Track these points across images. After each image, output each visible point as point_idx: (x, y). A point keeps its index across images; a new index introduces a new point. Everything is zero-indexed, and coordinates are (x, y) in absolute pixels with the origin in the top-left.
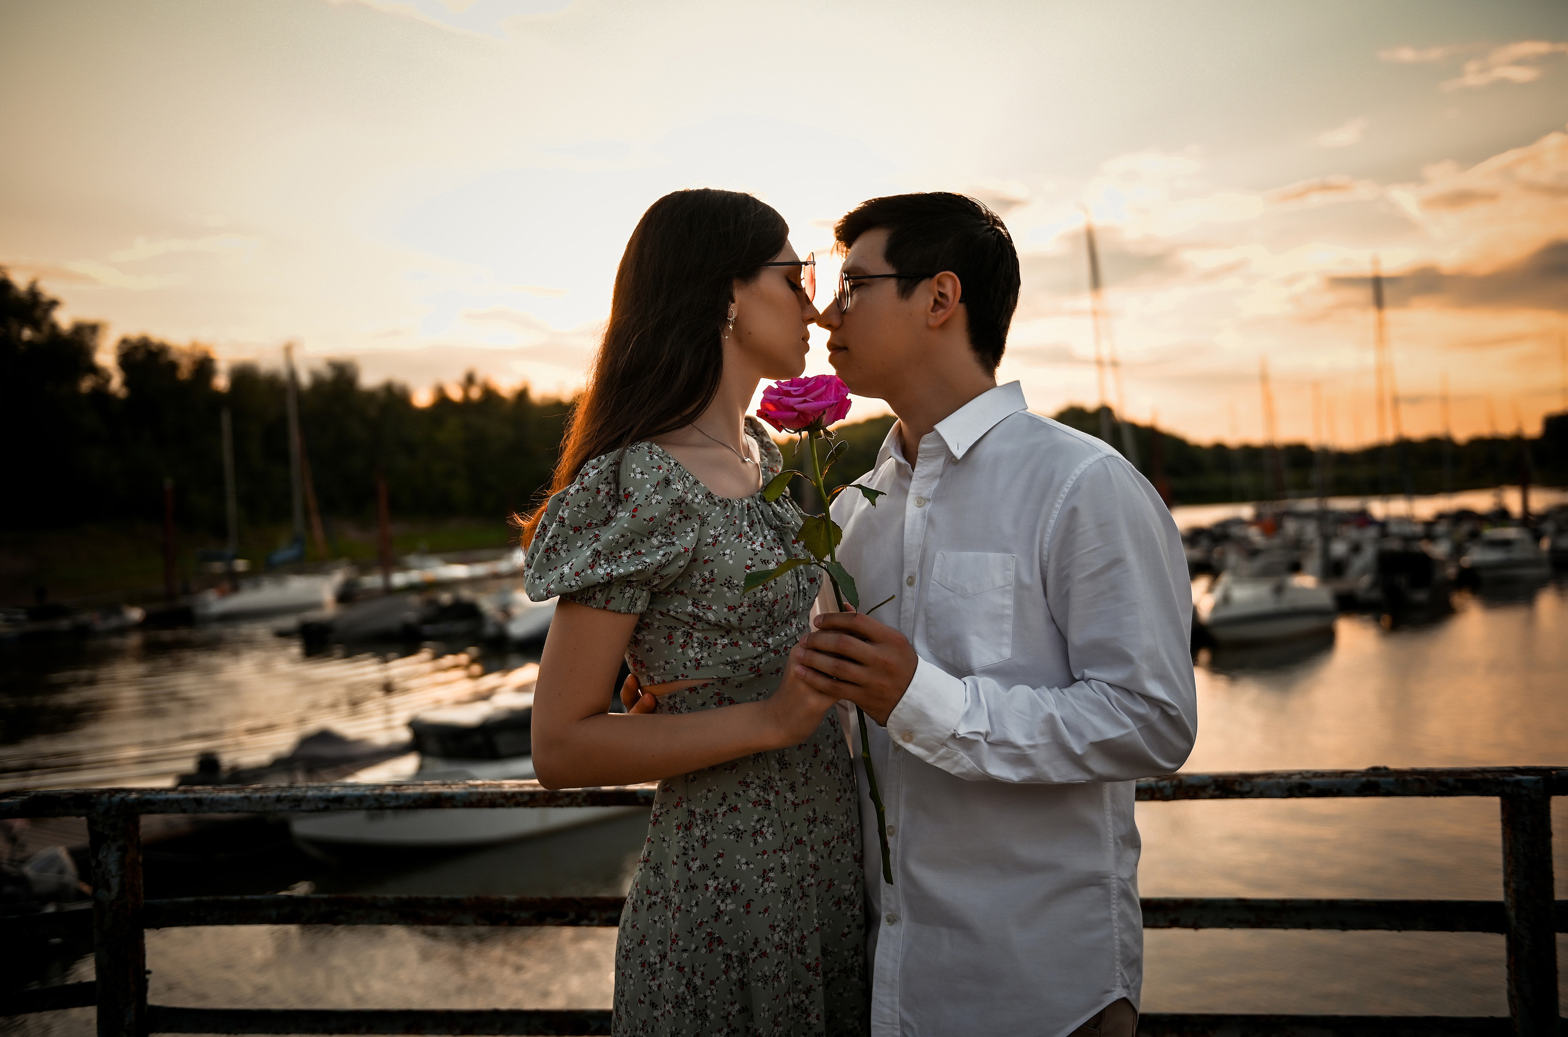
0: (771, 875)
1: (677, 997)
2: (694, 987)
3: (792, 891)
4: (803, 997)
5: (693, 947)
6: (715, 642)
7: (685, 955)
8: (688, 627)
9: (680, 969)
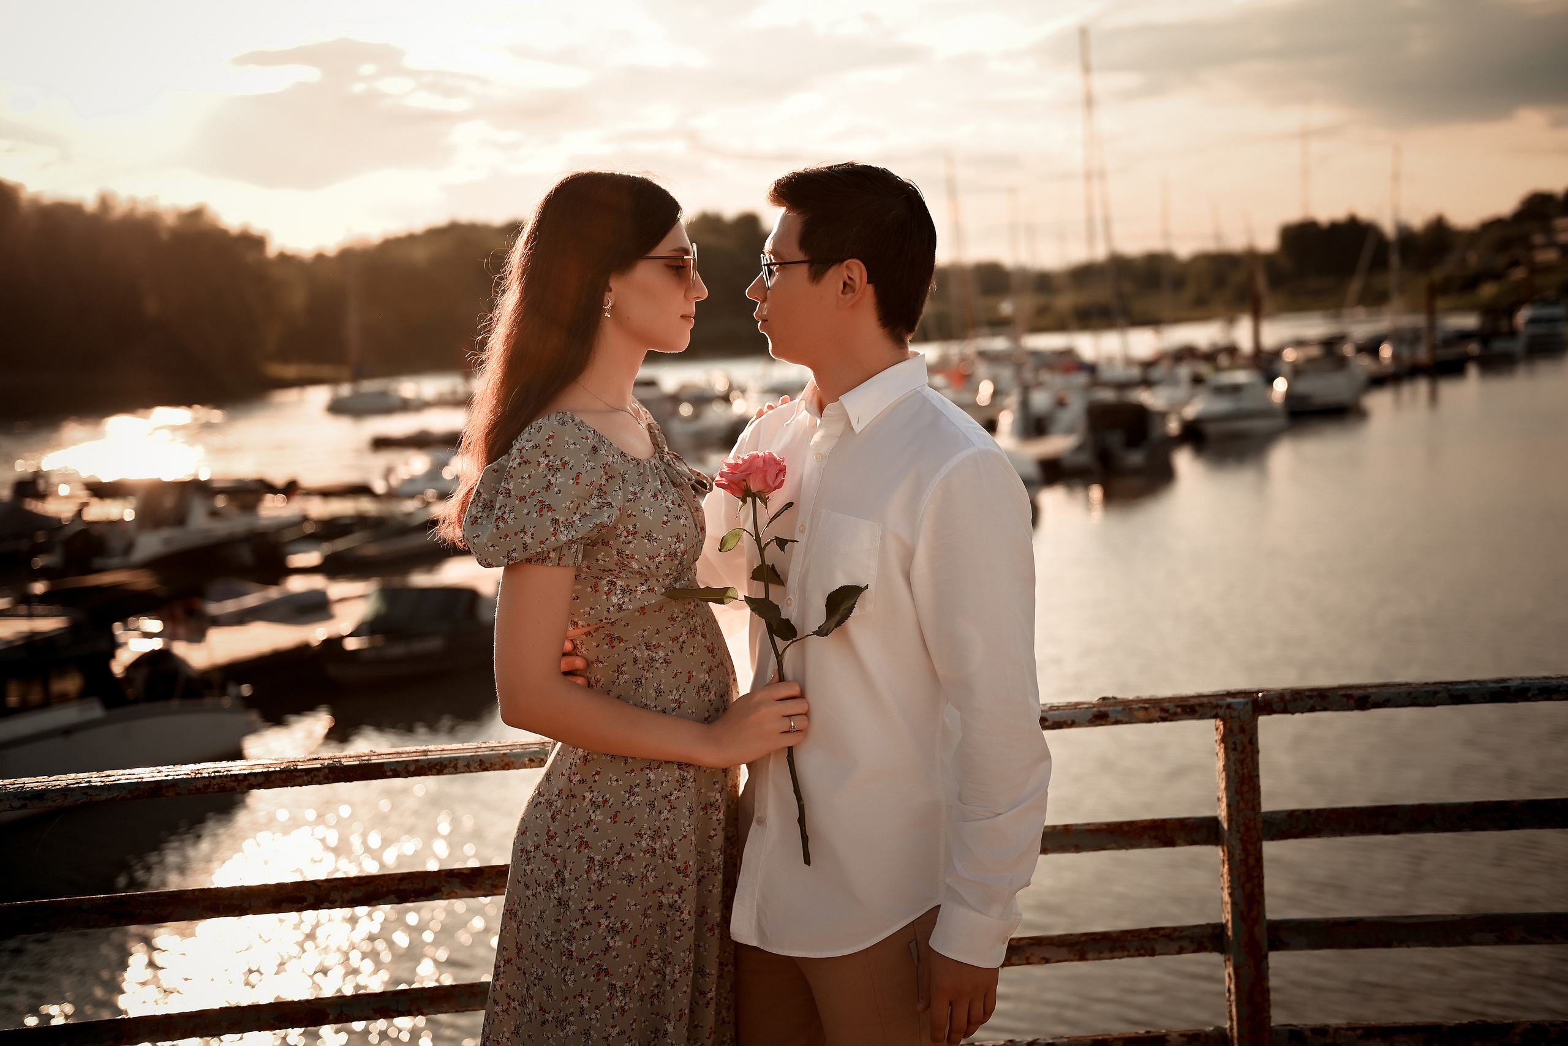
0: (637, 790)
1: (547, 882)
2: (563, 879)
5: (567, 845)
6: (636, 589)
7: (559, 850)
8: (613, 577)
9: (554, 860)
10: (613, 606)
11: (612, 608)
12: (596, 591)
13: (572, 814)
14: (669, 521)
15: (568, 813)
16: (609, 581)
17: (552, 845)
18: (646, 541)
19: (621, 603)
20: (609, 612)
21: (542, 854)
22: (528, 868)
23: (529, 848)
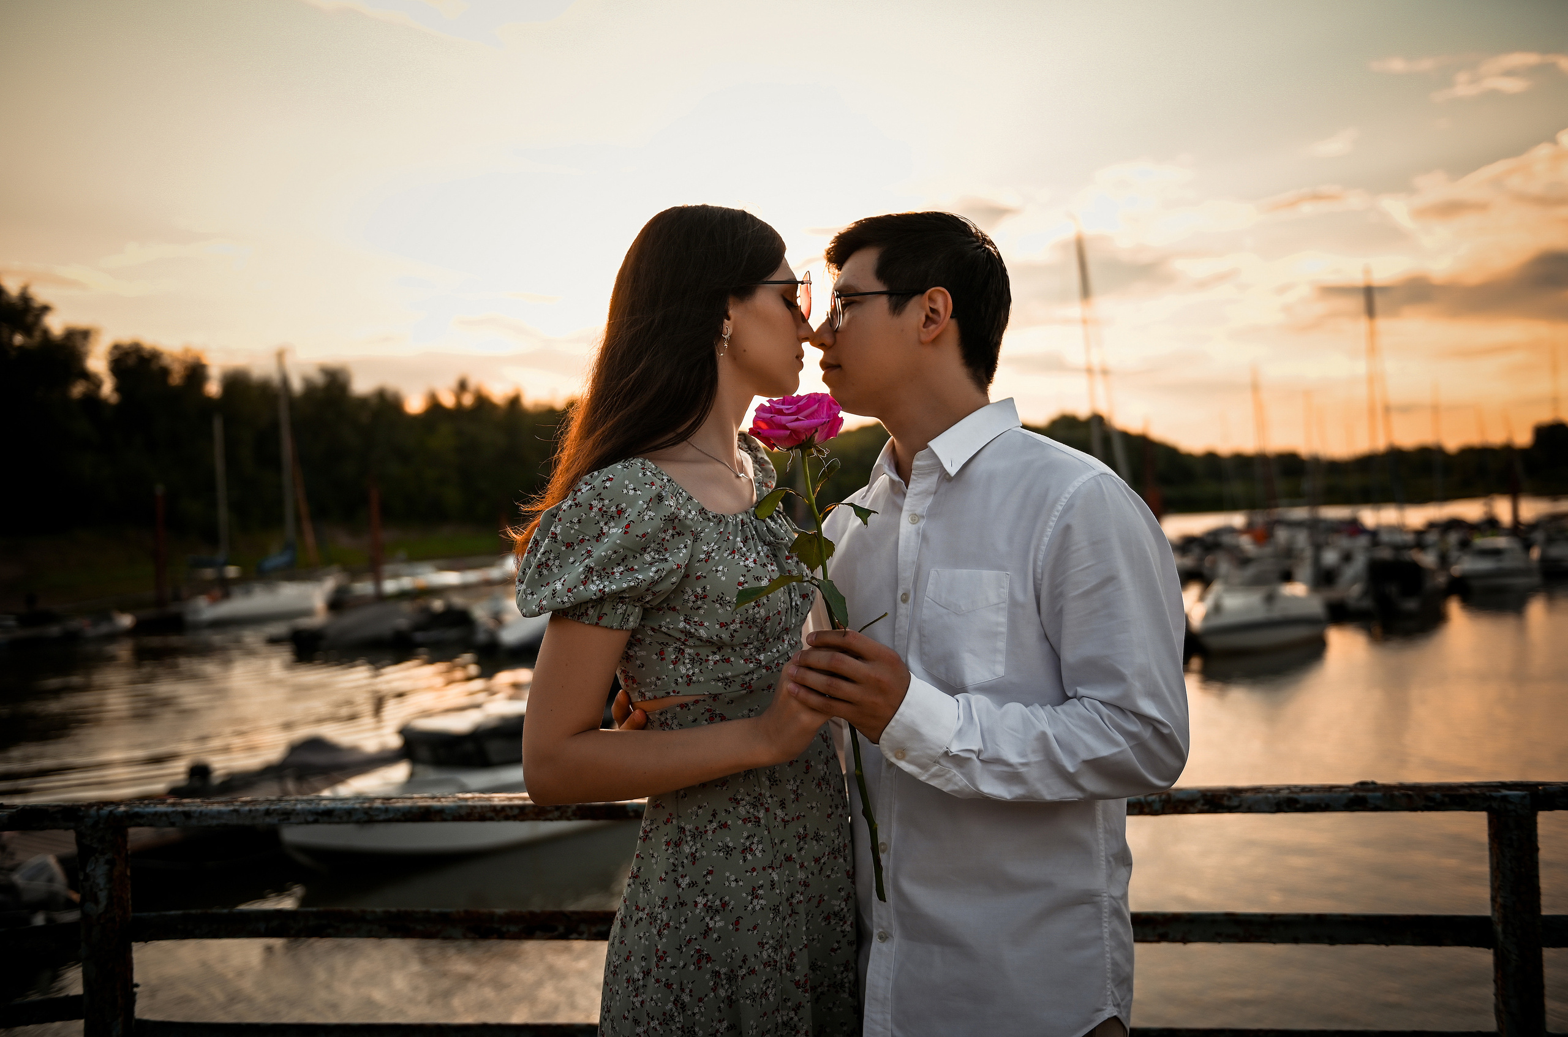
0: (761, 892)
1: (664, 1014)
2: (682, 1004)
3: (781, 909)
4: (792, 1014)
5: (682, 964)
6: (707, 658)
7: (673, 972)
8: (680, 644)
9: (668, 986)
10: (682, 677)
11: (680, 680)
12: (663, 659)
13: (684, 927)
14: (746, 582)
15: (678, 925)
16: (676, 648)
17: (662, 968)
18: (718, 606)
19: (690, 674)
20: (677, 684)
21: (653, 980)
22: (637, 1001)
23: (636, 976)
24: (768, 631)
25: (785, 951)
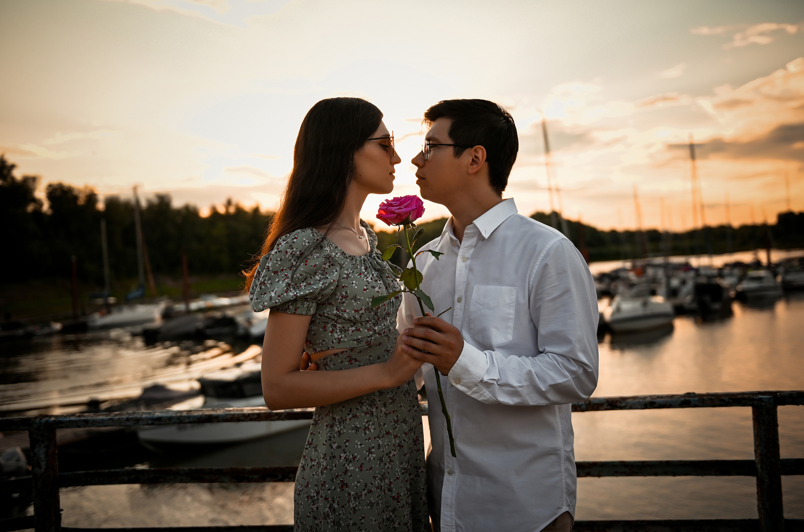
0: (373, 450)
1: (324, 514)
2: (333, 509)
3: (383, 459)
4: (391, 514)
5: (333, 488)
6: (348, 329)
7: (329, 492)
8: (334, 322)
9: (326, 499)
10: (335, 339)
11: (334, 341)
12: (325, 330)
14: (368, 289)
15: (331, 468)
16: (332, 324)
18: (353, 301)
19: (340, 337)
20: (333, 343)
24: (379, 314)
25: (387, 481)
